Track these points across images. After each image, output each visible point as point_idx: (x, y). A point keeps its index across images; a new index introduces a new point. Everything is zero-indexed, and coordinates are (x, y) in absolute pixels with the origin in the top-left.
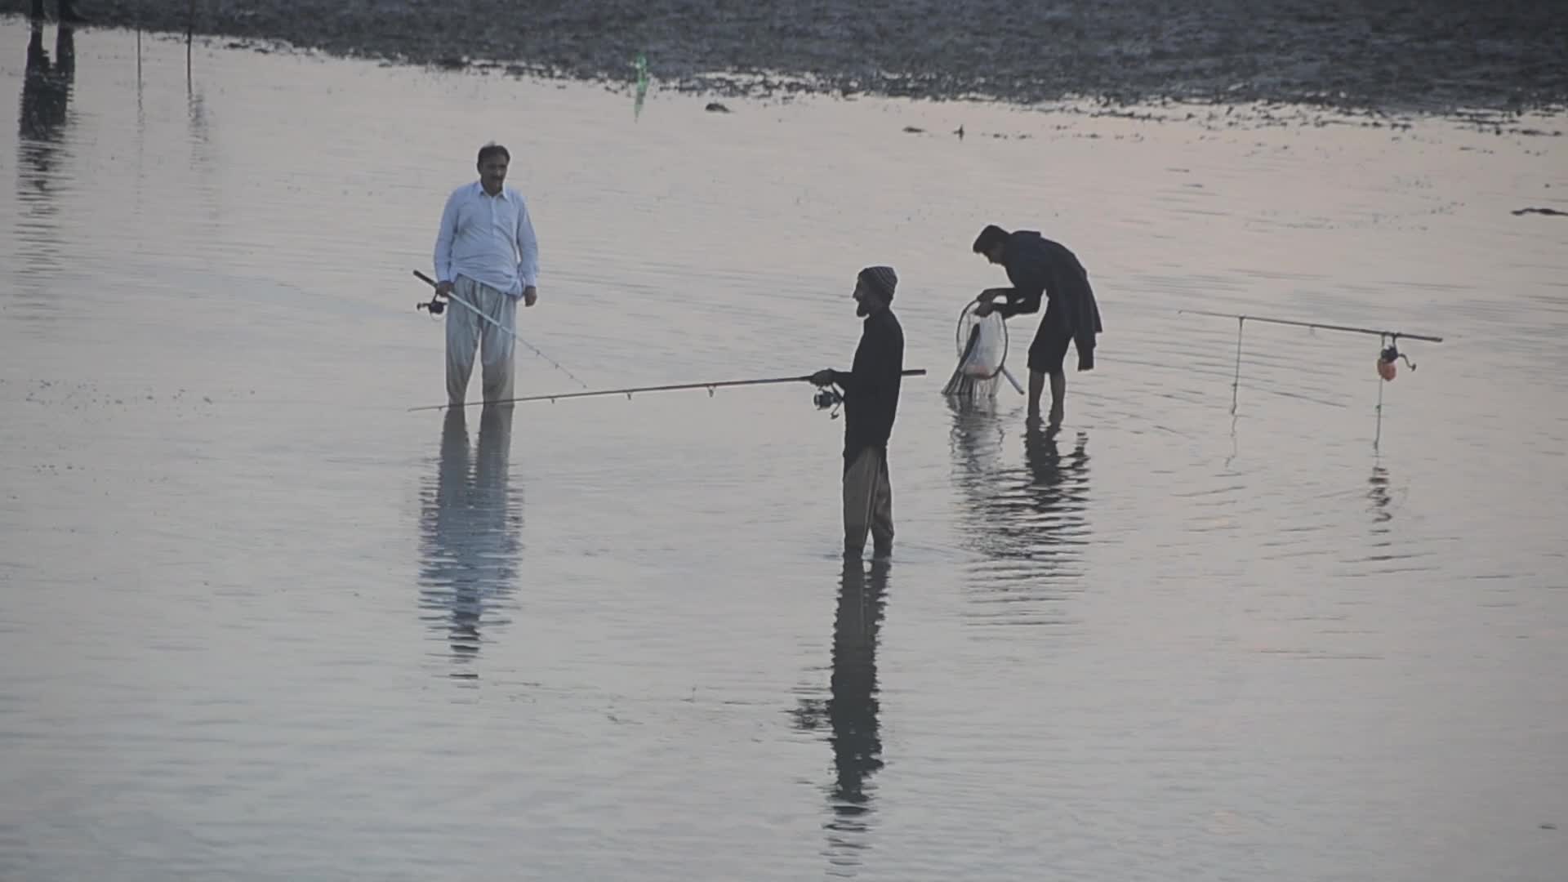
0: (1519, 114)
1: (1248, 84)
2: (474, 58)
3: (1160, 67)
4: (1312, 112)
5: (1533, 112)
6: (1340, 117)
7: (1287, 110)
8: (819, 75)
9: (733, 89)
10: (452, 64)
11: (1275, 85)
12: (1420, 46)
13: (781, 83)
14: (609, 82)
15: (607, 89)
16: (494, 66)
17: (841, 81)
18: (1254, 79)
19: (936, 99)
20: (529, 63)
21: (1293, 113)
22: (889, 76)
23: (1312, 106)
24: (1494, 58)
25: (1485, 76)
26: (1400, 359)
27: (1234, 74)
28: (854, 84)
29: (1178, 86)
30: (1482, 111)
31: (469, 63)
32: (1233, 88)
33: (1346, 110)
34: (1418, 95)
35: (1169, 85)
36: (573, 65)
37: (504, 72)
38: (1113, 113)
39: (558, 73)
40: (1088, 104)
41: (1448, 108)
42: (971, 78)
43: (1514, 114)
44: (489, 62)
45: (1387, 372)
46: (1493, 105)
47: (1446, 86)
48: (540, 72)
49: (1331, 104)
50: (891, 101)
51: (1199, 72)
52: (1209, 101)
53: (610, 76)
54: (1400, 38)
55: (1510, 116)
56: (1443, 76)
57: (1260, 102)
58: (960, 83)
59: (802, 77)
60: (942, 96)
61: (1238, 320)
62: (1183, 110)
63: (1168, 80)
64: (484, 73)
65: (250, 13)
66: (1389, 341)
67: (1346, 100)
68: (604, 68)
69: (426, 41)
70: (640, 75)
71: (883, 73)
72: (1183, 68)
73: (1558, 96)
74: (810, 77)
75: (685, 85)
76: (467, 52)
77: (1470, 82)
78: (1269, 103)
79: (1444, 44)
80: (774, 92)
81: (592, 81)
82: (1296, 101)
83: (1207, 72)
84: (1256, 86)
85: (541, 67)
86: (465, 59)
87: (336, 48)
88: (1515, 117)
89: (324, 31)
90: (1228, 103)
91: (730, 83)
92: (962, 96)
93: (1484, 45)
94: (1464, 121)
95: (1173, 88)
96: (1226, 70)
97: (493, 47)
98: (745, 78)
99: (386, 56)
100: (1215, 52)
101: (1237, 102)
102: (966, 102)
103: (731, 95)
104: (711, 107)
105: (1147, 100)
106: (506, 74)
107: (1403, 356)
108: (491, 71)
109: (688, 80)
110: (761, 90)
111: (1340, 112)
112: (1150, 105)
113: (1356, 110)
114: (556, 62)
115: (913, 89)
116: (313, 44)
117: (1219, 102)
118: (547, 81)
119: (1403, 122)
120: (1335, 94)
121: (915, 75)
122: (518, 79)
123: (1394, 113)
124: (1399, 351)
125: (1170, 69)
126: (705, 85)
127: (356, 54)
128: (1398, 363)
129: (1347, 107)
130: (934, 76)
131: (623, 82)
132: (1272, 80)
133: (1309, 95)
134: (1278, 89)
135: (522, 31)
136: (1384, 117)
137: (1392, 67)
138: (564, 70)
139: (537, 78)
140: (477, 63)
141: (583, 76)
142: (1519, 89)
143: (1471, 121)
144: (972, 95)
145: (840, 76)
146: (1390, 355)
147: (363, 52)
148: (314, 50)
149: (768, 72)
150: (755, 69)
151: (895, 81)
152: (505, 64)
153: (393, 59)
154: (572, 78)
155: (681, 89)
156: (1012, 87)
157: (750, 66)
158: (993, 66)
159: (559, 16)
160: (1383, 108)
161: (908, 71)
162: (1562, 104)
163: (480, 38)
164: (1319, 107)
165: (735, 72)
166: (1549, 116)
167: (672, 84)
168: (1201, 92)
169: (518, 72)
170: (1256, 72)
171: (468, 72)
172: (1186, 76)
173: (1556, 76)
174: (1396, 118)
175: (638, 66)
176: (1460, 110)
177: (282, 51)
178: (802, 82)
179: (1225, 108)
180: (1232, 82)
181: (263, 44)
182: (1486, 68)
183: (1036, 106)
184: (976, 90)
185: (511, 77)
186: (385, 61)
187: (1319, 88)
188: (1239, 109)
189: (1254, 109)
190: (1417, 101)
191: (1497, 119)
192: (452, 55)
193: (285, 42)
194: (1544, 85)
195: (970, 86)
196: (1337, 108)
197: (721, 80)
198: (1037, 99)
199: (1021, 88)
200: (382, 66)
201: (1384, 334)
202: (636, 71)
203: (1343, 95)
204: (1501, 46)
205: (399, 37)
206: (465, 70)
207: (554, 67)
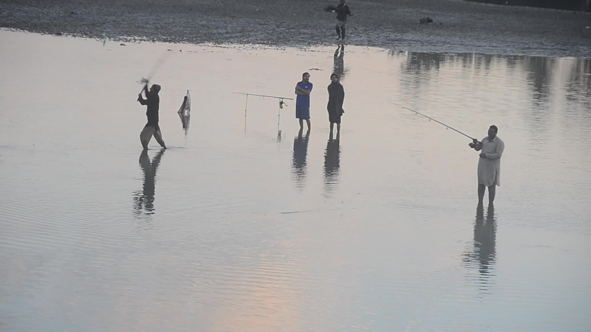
0: (310, 46)
1: (248, 39)
2: (64, 33)
3: (228, 36)
4: (263, 46)
5: (313, 46)
6: (270, 47)
7: (257, 45)
8: (147, 37)
9: (126, 40)
10: (59, 34)
11: (254, 40)
12: (287, 31)
13: (138, 39)
14: (97, 39)
15: (97, 40)
16: (69, 35)
17: (152, 38)
18: (249, 38)
19: (175, 43)
20: (77, 34)
21: (258, 46)
22: (164, 37)
23: (263, 45)
24: (304, 34)
25: (302, 38)
26: (284, 104)
27: (245, 37)
28: (155, 39)
29: (232, 40)
30: (302, 46)
31: (63, 34)
32: (244, 40)
33: (270, 45)
34: (287, 42)
35: (229, 40)
36: (88, 35)
37: (72, 36)
38: (217, 46)
39: (84, 36)
40: (211, 44)
41: (294, 45)
42: (183, 38)
43: (309, 46)
44: (68, 34)
45: (281, 107)
46: (304, 44)
47: (294, 40)
48: (80, 36)
49: (267, 44)
50: (164, 43)
51: (236, 37)
52: (239, 43)
53: (97, 37)
54: (283, 29)
55: (308, 47)
56: (292, 38)
57: (251, 44)
58: (180, 39)
59: (143, 37)
60: (176, 42)
61: (246, 95)
62: (233, 45)
63: (229, 38)
64: (67, 36)
65: (10, 22)
66: (281, 99)
67: (271, 43)
68: (96, 35)
69: (53, 29)
70: (104, 37)
71: (162, 37)
72: (233, 36)
73: (319, 42)
74: (145, 38)
75: (115, 39)
76: (62, 31)
77: (299, 39)
78: (253, 44)
79: (292, 30)
80: (136, 41)
81: (93, 38)
82: (259, 43)
83: (238, 37)
84: (250, 40)
85: (80, 35)
86: (62, 33)
87: (31, 30)
88: (309, 47)
89: (28, 26)
90: (243, 44)
91: (126, 39)
92: (181, 42)
93: (302, 31)
94: (298, 48)
95: (230, 40)
96: (243, 36)
97: (69, 30)
98: (129, 38)
99: (43, 32)
100: (240, 32)
101: (246, 44)
102: (182, 43)
103: (126, 42)
104: (121, 45)
105: (224, 43)
106: (72, 37)
107: (284, 103)
108: (68, 36)
109: (116, 38)
110: (133, 41)
111: (269, 46)
112: (225, 44)
113: (273, 46)
114: (84, 34)
115: (170, 40)
116: (25, 29)
117: (241, 44)
118: (82, 38)
119: (284, 48)
120: (268, 42)
121: (170, 37)
122: (75, 38)
123: (281, 46)
124: (284, 102)
125: (230, 36)
126: (120, 39)
127: (36, 32)
128: (283, 105)
129: (271, 45)
130: (174, 37)
131: (100, 39)
132: (253, 38)
133: (262, 42)
134: (255, 41)
135: (76, 26)
136: (279, 47)
137: (281, 36)
138: (86, 36)
139: (79, 38)
140: (65, 34)
141: (91, 37)
142: (310, 41)
143: (299, 48)
144: (183, 42)
145: (152, 37)
146: (281, 103)
147: (37, 32)
148: (25, 31)
149: (135, 36)
150: (132, 36)
151: (165, 39)
152: (71, 34)
153: (45, 33)
154: (88, 37)
155: (114, 40)
156: (193, 40)
157: (130, 35)
158: (188, 35)
159: (85, 23)
160: (279, 45)
161: (168, 36)
162: (319, 44)
163: (66, 28)
164: (264, 45)
165: (127, 36)
166: (317, 47)
167: (112, 39)
168: (237, 41)
169: (75, 36)
170: (250, 37)
171: (63, 36)
172: (233, 38)
173: (318, 38)
174: (282, 48)
175: (104, 35)
176: (297, 46)
177: (18, 31)
178: (143, 38)
179: (243, 45)
180: (244, 39)
181: (13, 29)
182: (302, 36)
183: (199, 44)
184: (184, 41)
185: (73, 38)
186: (43, 33)
187: (264, 40)
188: (246, 45)
189: (249, 45)
190: (287, 44)
191: (305, 48)
192: (59, 32)
193: (18, 29)
194: (316, 40)
195: (183, 40)
196: (268, 45)
197: (123, 38)
198: (199, 43)
199: (195, 40)
200: (42, 34)
201: (280, 98)
202: (103, 36)
203: (270, 42)
204: (306, 31)
205: (47, 28)
206: (62, 36)
207: (83, 35)
